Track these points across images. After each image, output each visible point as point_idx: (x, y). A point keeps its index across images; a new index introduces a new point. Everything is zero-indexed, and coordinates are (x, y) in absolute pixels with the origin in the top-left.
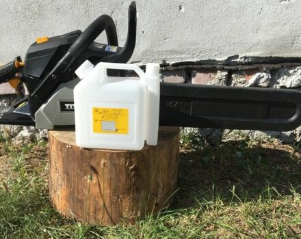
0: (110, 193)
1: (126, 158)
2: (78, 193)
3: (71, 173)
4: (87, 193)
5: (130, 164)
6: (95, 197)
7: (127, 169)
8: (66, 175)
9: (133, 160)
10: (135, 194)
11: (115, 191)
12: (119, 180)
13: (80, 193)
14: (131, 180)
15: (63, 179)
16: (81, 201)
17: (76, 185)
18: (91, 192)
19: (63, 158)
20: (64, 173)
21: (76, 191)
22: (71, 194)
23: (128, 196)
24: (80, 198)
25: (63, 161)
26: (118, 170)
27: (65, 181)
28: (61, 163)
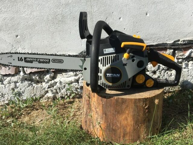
0: (133, 124)
1: (143, 102)
2: (113, 125)
3: (108, 113)
4: (119, 125)
5: (146, 105)
6: (124, 127)
7: (144, 108)
8: (104, 115)
9: (147, 102)
10: (147, 123)
11: (137, 122)
12: (139, 115)
13: (114, 125)
14: (146, 115)
15: (102, 118)
16: (114, 130)
17: (112, 120)
18: (121, 124)
19: (103, 105)
20: (103, 114)
21: (111, 124)
22: (108, 126)
23: (144, 124)
24: (114, 128)
25: (103, 107)
26: (139, 109)
27: (104, 118)
28: (101, 108)
